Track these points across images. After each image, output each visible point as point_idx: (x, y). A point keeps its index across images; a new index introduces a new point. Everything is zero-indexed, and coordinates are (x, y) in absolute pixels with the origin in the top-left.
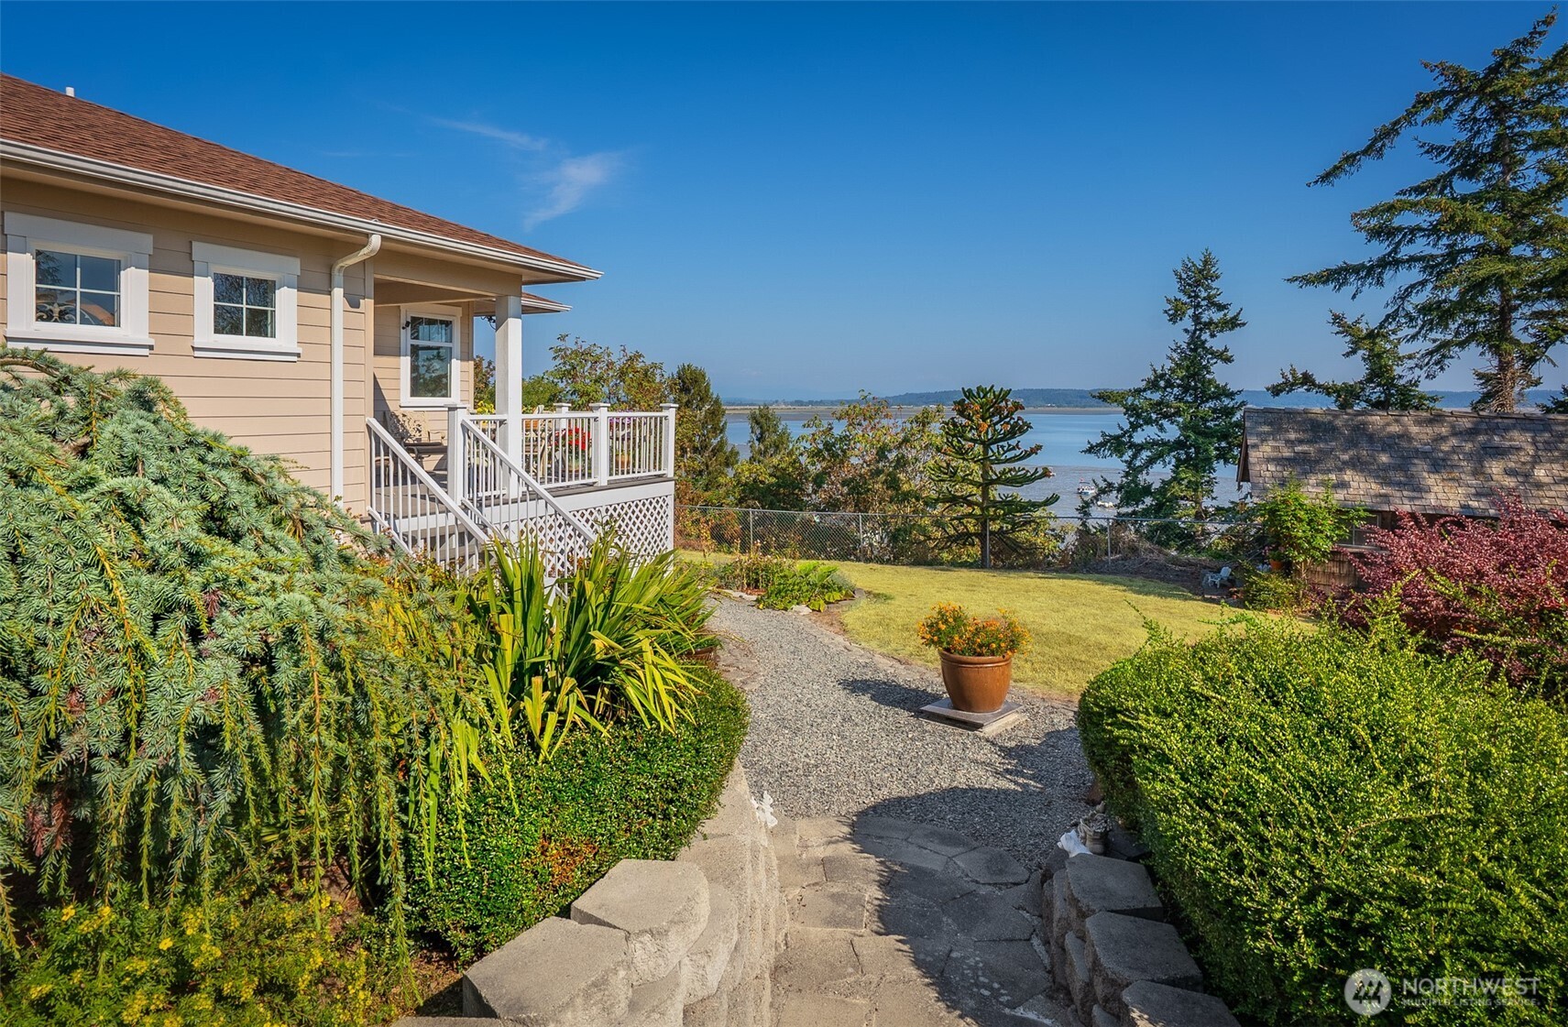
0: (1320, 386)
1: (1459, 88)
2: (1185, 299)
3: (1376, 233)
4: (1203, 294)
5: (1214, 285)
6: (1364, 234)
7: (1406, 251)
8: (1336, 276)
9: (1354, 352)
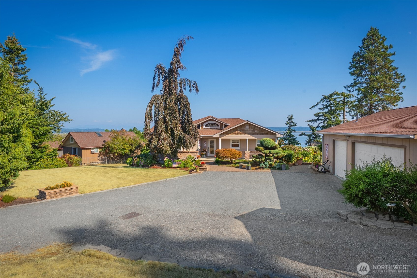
0: (306, 135)
1: (325, 98)
2: (289, 122)
3: (316, 116)
4: (291, 121)
5: (293, 120)
6: (315, 116)
7: (320, 118)
8: (311, 121)
9: (311, 130)
